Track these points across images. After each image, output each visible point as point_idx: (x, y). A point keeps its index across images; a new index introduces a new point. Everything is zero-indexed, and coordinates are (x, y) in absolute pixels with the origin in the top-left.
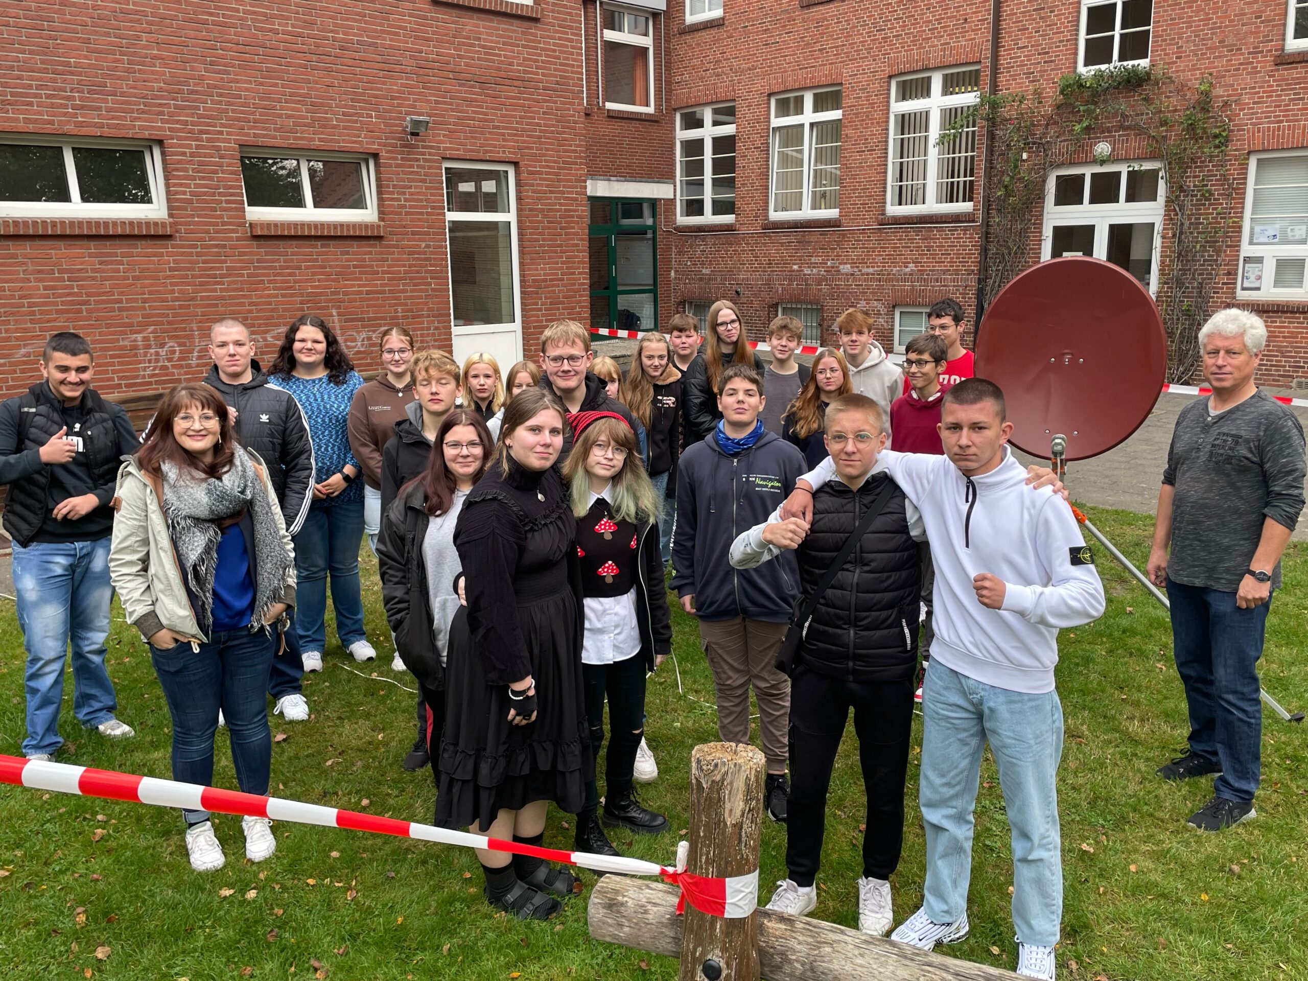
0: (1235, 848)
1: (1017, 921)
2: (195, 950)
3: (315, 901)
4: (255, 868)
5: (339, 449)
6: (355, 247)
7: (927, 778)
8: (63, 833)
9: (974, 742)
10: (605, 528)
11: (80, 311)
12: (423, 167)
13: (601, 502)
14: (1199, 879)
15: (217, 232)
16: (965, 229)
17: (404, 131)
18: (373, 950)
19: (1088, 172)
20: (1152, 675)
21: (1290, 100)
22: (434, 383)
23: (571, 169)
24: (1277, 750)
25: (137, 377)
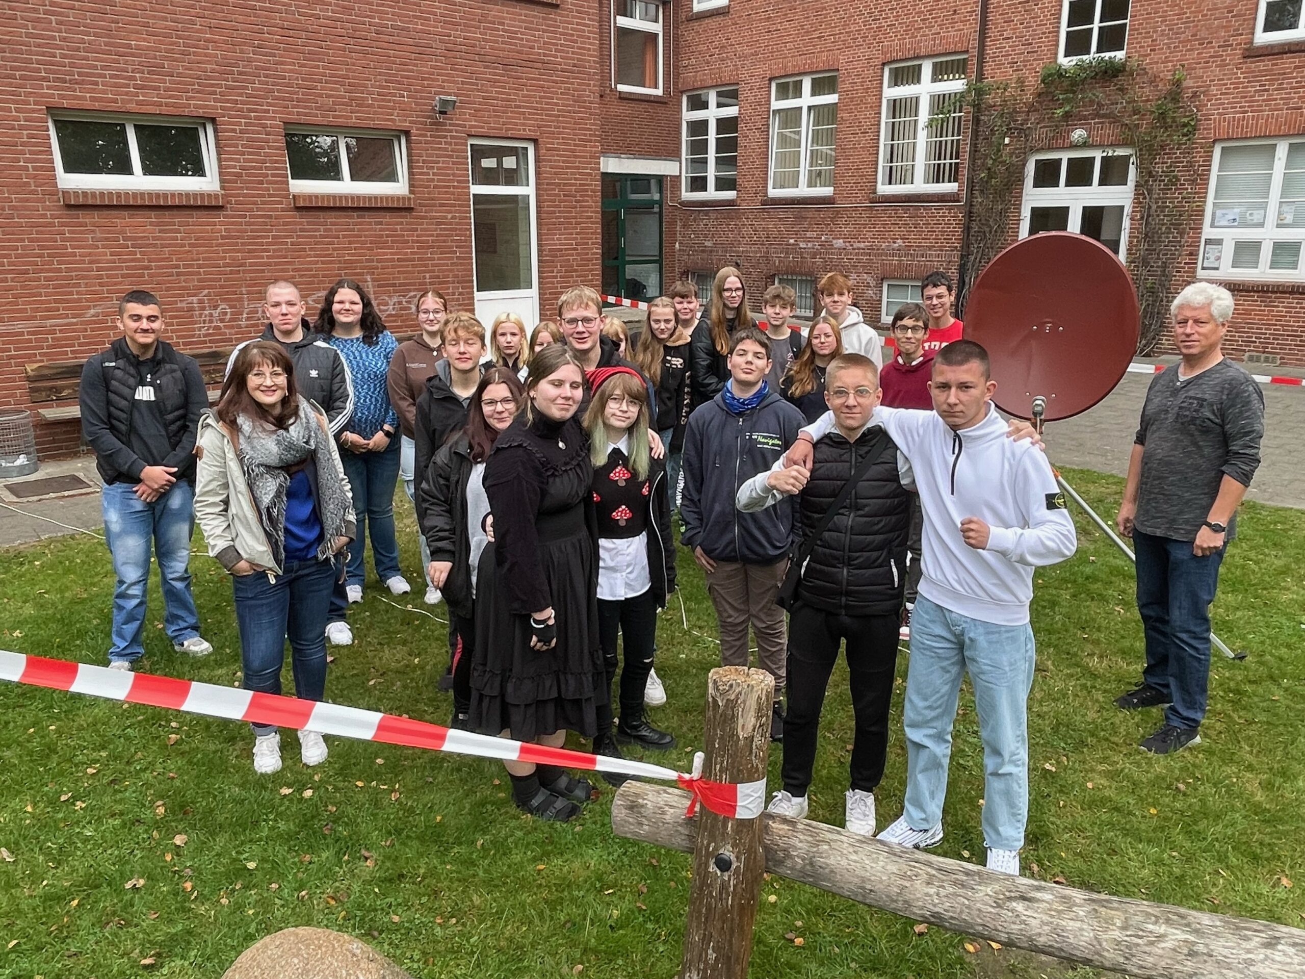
0: (1181, 769)
1: (985, 828)
2: (260, 840)
3: (364, 800)
4: (309, 771)
5: (376, 400)
6: (387, 218)
7: (911, 701)
8: (143, 737)
9: (955, 670)
10: (619, 475)
11: (143, 275)
12: (450, 144)
13: (616, 452)
14: (1148, 795)
15: (264, 203)
16: (950, 208)
17: (433, 110)
18: (415, 844)
19: (1065, 157)
20: (1111, 617)
21: (1256, 91)
22: (462, 343)
23: (586, 146)
24: (1221, 685)
25: (193, 336)
